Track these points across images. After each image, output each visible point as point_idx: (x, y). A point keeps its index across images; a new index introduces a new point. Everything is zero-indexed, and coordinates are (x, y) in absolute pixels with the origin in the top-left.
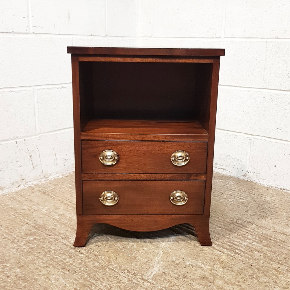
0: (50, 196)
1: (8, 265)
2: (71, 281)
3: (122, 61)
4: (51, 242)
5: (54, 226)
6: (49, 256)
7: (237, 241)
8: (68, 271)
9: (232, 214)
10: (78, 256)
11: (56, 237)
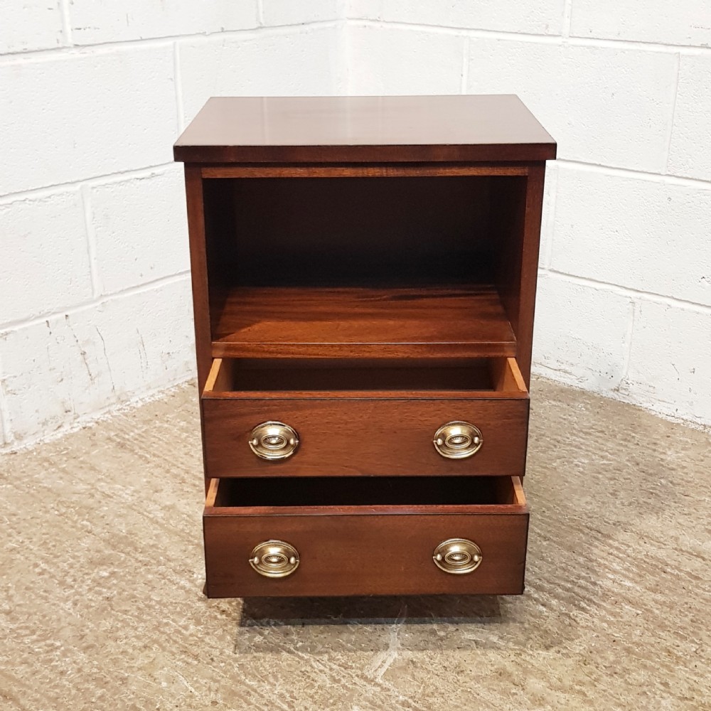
0: (136, 454)
1: (58, 644)
2: (203, 682)
3: (306, 176)
4: (150, 582)
5: (154, 538)
6: (150, 620)
7: (584, 578)
8: (196, 657)
9: (578, 502)
10: (216, 618)
11: (162, 568)
